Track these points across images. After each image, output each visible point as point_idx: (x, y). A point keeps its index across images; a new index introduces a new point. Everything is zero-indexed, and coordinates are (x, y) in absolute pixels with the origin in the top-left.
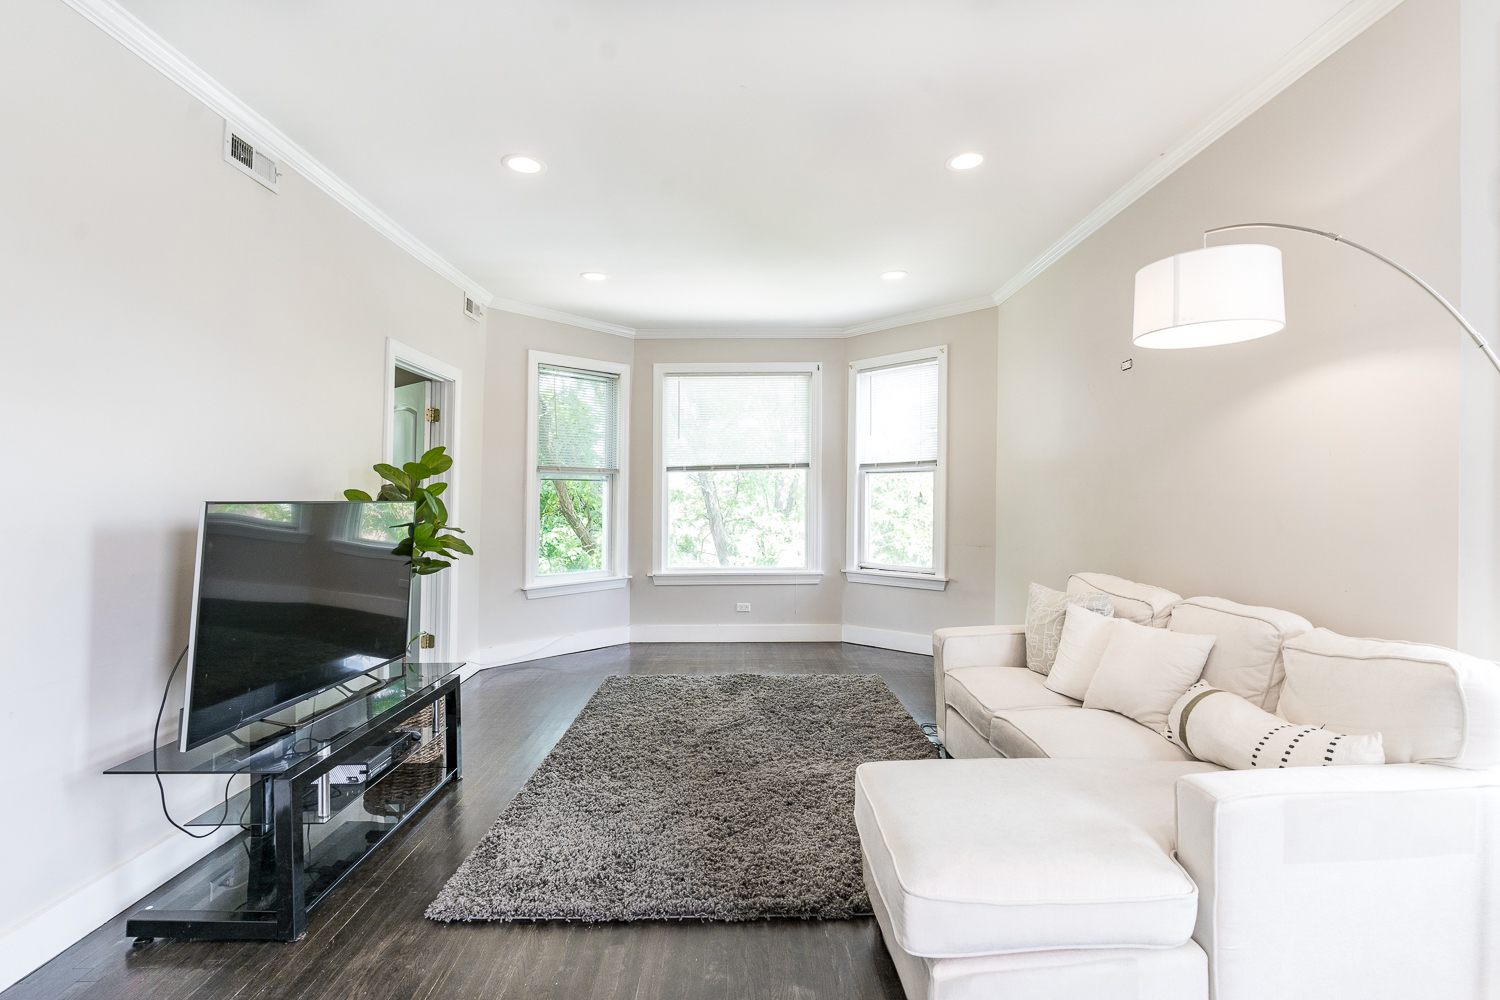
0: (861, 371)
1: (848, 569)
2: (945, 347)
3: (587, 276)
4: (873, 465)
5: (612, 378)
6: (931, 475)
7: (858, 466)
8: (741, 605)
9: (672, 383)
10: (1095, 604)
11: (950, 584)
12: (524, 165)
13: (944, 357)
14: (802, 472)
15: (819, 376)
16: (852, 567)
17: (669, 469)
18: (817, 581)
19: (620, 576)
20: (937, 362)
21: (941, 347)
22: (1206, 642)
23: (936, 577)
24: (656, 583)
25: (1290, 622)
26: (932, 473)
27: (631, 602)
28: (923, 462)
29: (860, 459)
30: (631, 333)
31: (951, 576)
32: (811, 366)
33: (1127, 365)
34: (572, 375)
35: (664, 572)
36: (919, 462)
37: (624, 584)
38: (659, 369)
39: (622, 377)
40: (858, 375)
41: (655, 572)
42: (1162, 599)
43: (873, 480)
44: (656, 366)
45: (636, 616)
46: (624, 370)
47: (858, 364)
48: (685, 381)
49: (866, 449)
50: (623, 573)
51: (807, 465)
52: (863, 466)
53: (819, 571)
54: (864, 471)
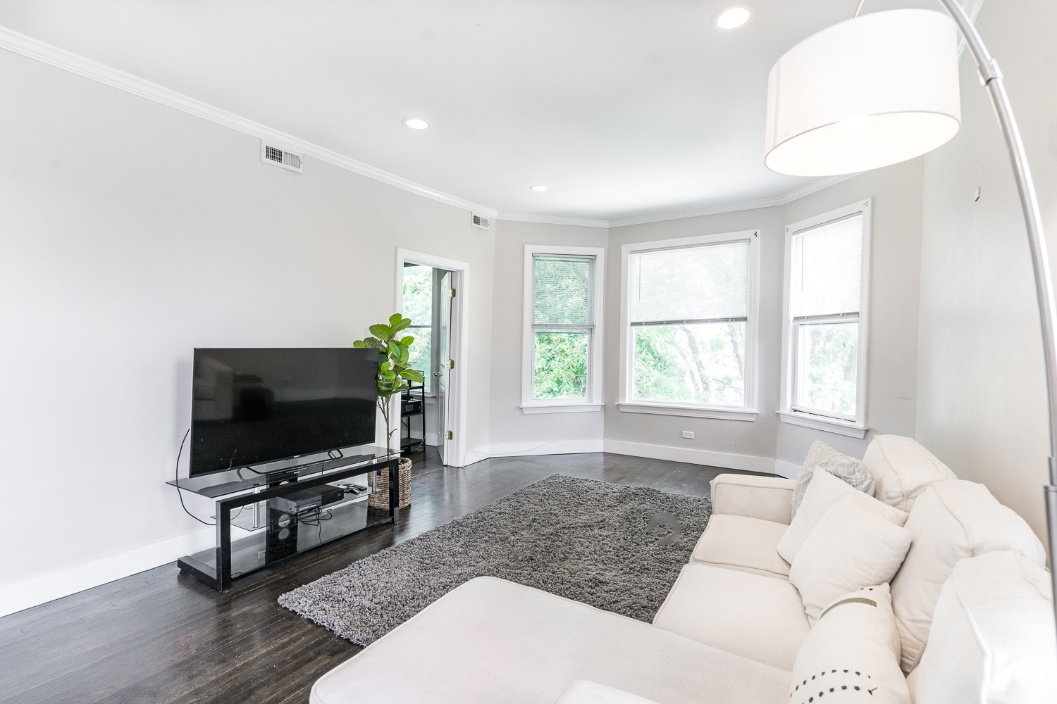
0: (796, 233)
1: (781, 411)
2: (869, 200)
3: (535, 188)
4: (805, 317)
5: (592, 259)
6: (856, 325)
7: (792, 319)
8: (686, 433)
9: (635, 259)
11: (870, 433)
12: (418, 124)
13: (867, 211)
14: (741, 325)
15: (757, 242)
16: (786, 409)
17: (633, 324)
18: (755, 417)
19: (595, 403)
20: (861, 216)
21: (865, 201)
23: (857, 425)
24: (622, 410)
26: (857, 324)
27: (604, 423)
28: (848, 314)
29: (794, 312)
30: (606, 224)
31: (871, 426)
32: (749, 234)
34: (560, 259)
35: (627, 402)
36: (843, 314)
37: (599, 409)
38: (625, 248)
39: (597, 257)
40: (793, 236)
41: (621, 402)
43: (805, 332)
44: (624, 247)
45: (608, 433)
46: (600, 253)
47: (793, 227)
48: (645, 257)
49: (799, 302)
50: (598, 400)
51: (745, 319)
52: (796, 319)
53: (755, 410)
54: (799, 322)
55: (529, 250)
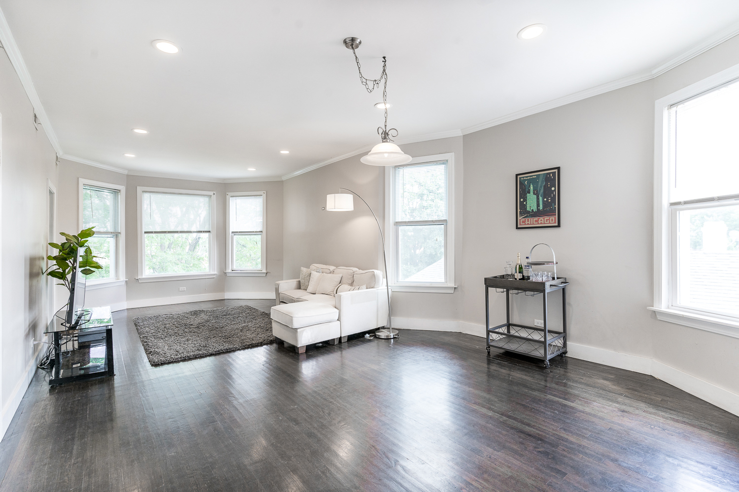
0: (232, 197)
1: (227, 271)
2: (265, 192)
3: (126, 155)
4: (237, 232)
5: (116, 192)
6: (260, 236)
7: (231, 233)
8: (181, 288)
9: (146, 196)
10: (318, 271)
11: (268, 273)
12: (140, 131)
13: (265, 195)
14: (207, 235)
15: (214, 197)
16: (229, 271)
17: (145, 232)
18: (214, 277)
19: (120, 280)
20: (262, 197)
21: (263, 192)
22: (341, 276)
23: (263, 271)
24: (140, 282)
25: (355, 269)
27: (127, 290)
28: (257, 232)
29: (231, 230)
30: (126, 172)
31: (268, 271)
32: (211, 193)
33: (323, 209)
35: (144, 277)
36: (255, 232)
37: (124, 283)
38: (140, 189)
39: (121, 191)
40: (231, 198)
41: (139, 277)
42: (332, 268)
43: (237, 238)
44: (138, 188)
45: (129, 295)
46: (122, 188)
47: (230, 194)
48: (153, 196)
49: (233, 226)
50: (123, 278)
51: (210, 232)
52: (233, 232)
53: (216, 273)
54: (233, 234)
55: (82, 181)
